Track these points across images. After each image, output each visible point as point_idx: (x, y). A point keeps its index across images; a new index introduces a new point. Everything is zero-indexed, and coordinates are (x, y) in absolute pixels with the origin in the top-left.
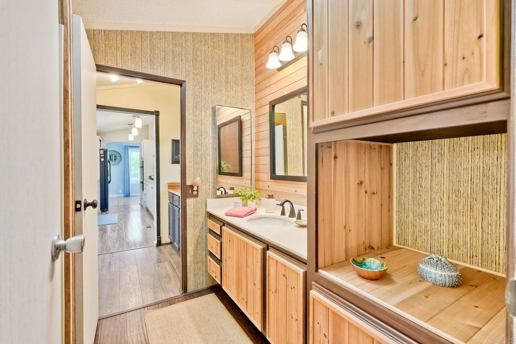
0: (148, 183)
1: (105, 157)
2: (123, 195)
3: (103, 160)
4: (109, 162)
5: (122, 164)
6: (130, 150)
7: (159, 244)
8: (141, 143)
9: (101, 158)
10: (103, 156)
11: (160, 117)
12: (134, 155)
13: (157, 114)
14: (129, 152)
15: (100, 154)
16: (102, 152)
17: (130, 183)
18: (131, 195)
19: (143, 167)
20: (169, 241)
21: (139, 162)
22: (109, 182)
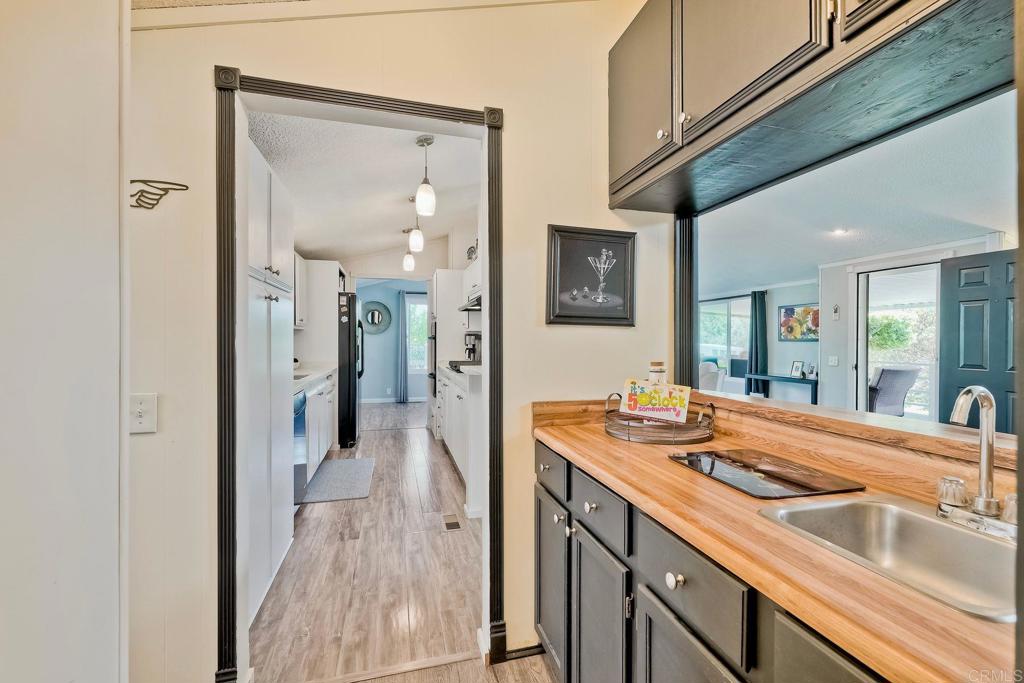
0: (447, 382)
1: (351, 313)
2: (393, 400)
3: (345, 319)
4: (360, 325)
5: (391, 332)
6: (408, 298)
7: (499, 652)
8: (431, 280)
9: (341, 314)
10: (345, 309)
11: (507, 135)
12: (417, 312)
13: (493, 121)
14: (407, 304)
15: (340, 306)
16: (344, 300)
17: (409, 372)
18: (410, 399)
19: (435, 338)
20: (534, 642)
21: (426, 327)
22: (360, 374)
